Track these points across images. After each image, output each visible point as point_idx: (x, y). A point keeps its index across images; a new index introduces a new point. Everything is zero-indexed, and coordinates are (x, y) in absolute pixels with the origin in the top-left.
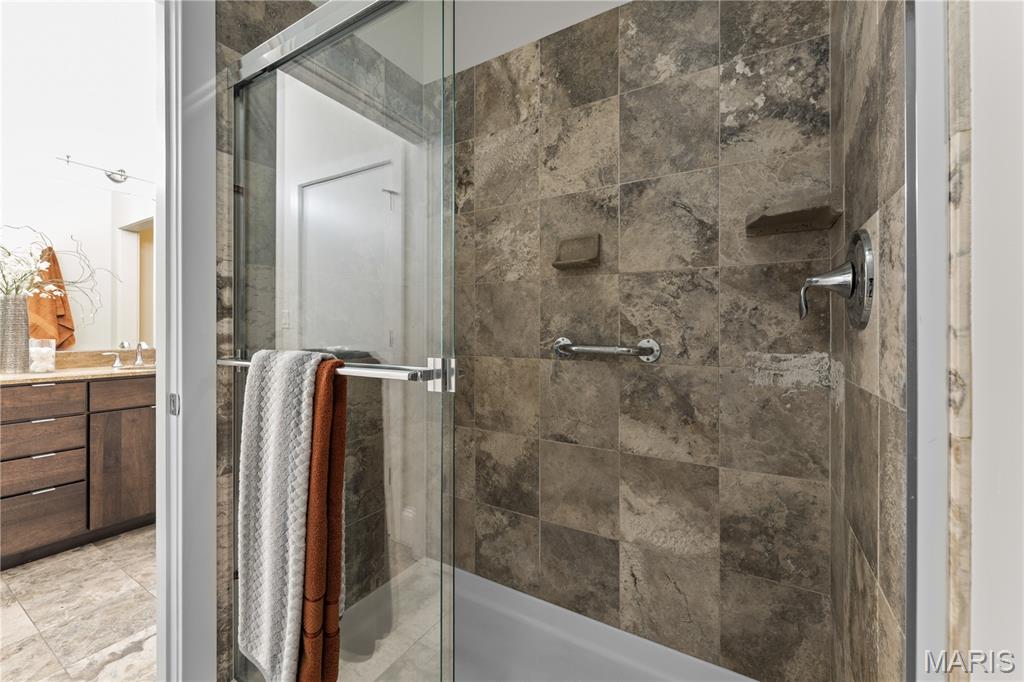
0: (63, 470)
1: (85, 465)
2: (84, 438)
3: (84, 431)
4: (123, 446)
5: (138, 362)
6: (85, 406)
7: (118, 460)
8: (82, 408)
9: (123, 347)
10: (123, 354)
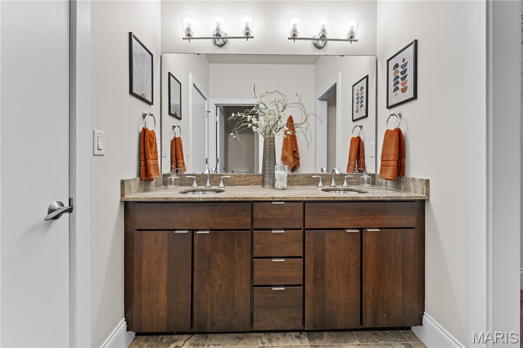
0: (289, 274)
1: (302, 274)
2: (302, 250)
3: (302, 243)
4: (326, 263)
5: (332, 184)
6: (302, 223)
7: (323, 273)
8: (300, 226)
9: (323, 171)
10: (323, 177)
